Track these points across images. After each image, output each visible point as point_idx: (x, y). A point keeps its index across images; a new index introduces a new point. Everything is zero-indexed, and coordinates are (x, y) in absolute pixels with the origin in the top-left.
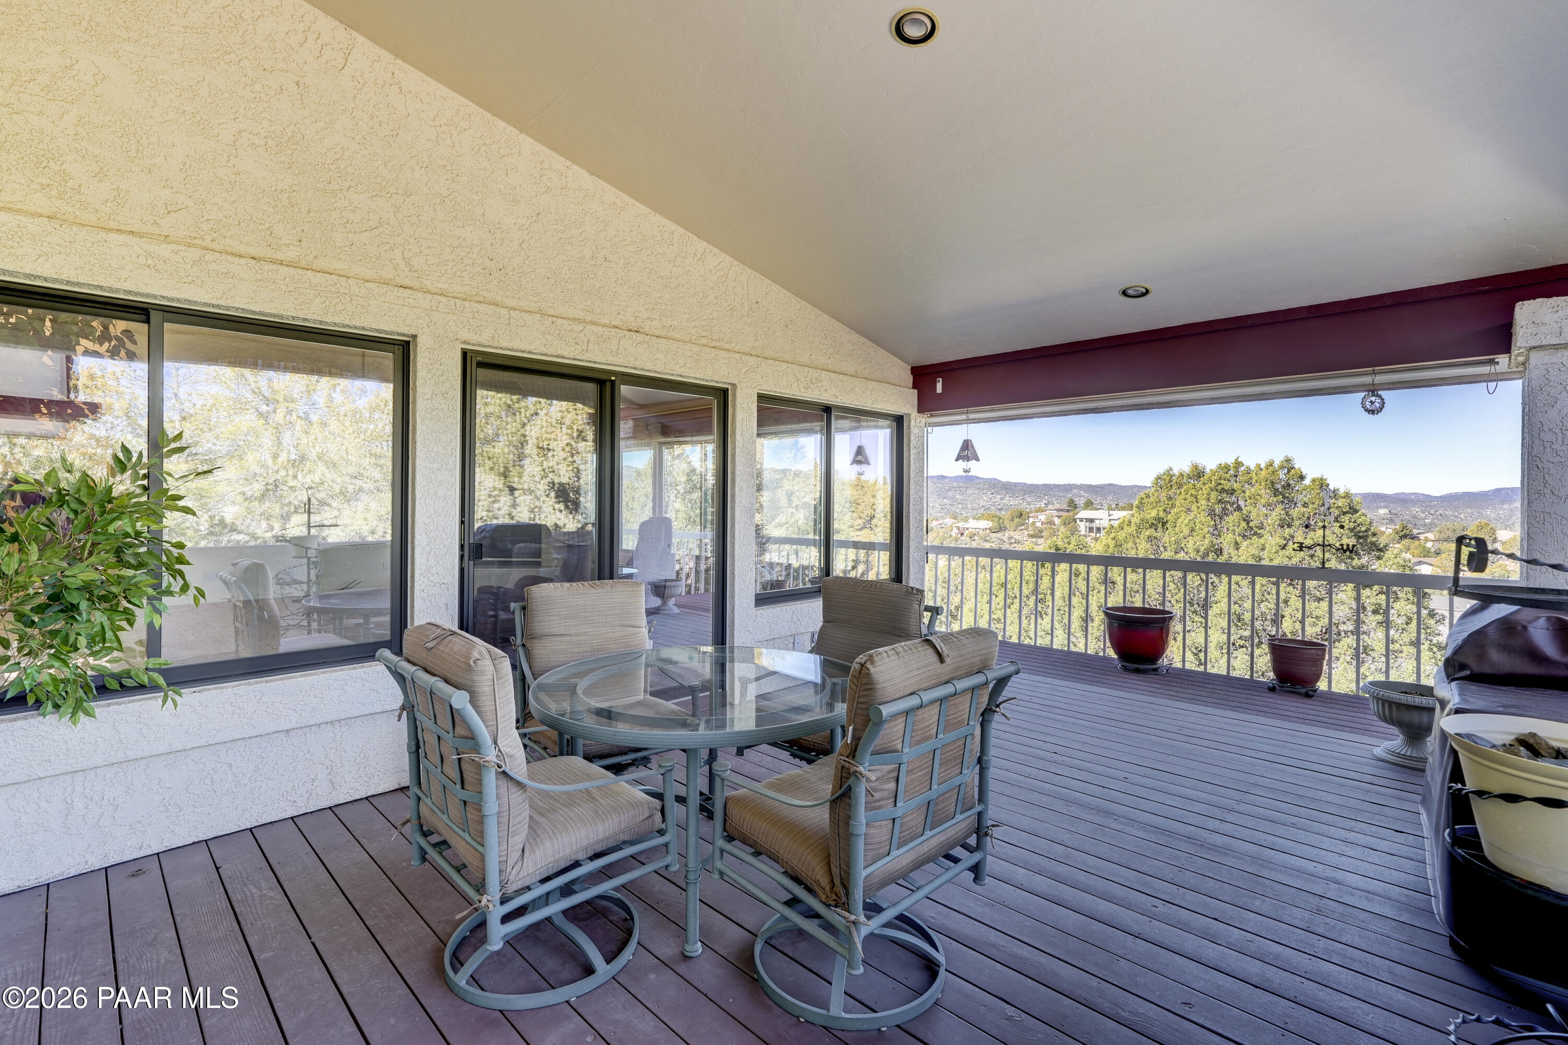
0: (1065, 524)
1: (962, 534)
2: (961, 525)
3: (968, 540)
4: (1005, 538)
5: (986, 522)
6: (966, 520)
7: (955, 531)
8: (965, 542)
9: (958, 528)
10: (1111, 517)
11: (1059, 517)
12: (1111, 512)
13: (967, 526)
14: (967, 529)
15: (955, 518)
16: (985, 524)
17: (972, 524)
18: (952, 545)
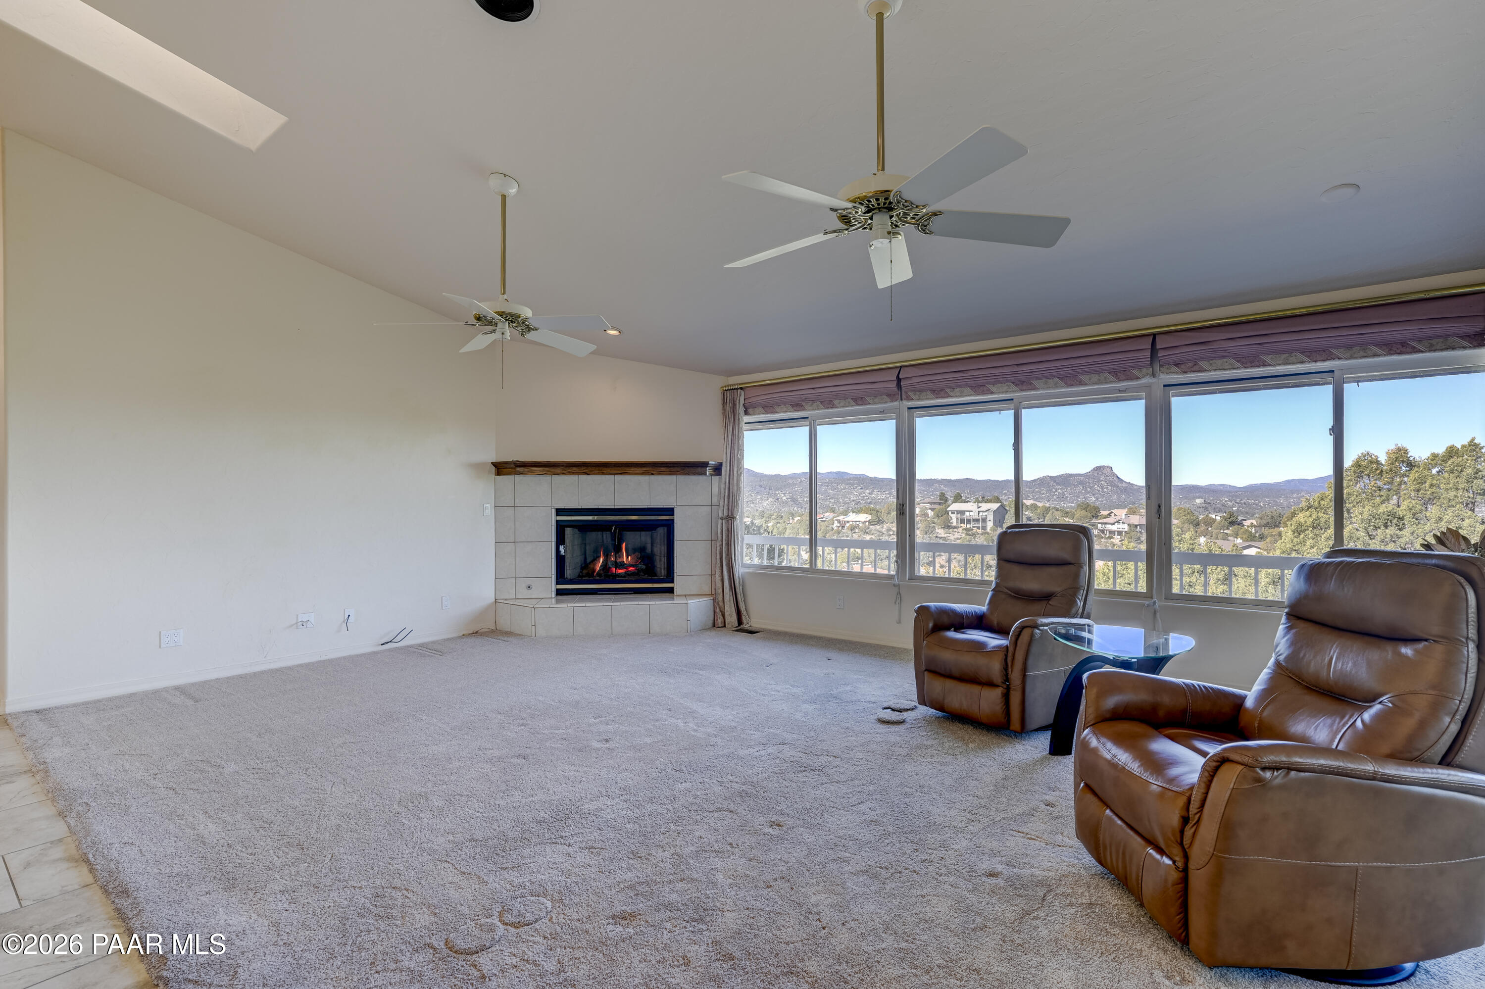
0: (938, 516)
1: (843, 527)
2: (841, 518)
3: (850, 532)
4: (884, 530)
5: (865, 515)
6: (846, 513)
7: (836, 524)
8: (847, 535)
9: (839, 521)
10: (980, 509)
11: (932, 510)
12: (980, 505)
13: (847, 519)
14: (848, 522)
15: (834, 512)
16: (864, 517)
17: (852, 517)
18: (835, 537)
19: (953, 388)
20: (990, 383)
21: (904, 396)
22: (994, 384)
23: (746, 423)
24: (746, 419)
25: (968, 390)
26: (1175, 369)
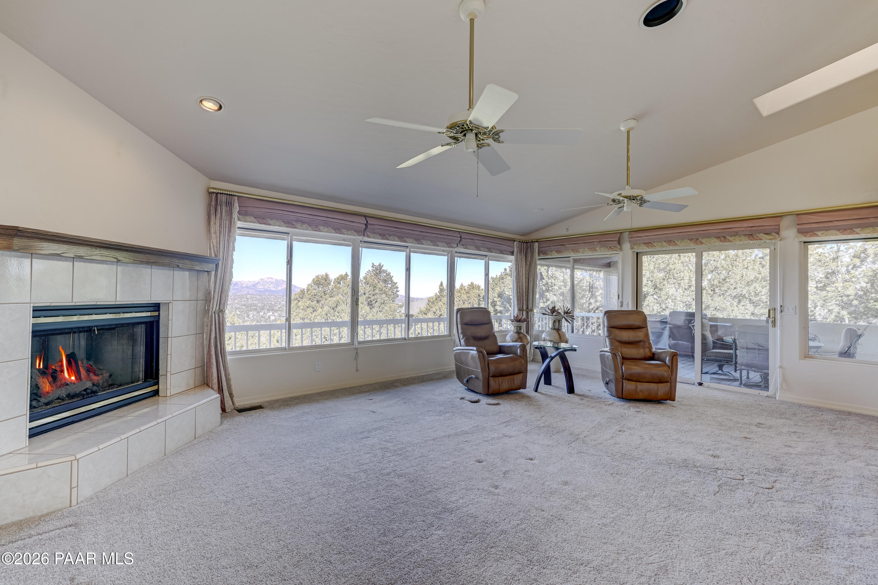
19: (390, 235)
20: (406, 237)
21: (365, 234)
22: (408, 238)
23: (238, 228)
24: (239, 224)
25: (396, 238)
26: (462, 246)
